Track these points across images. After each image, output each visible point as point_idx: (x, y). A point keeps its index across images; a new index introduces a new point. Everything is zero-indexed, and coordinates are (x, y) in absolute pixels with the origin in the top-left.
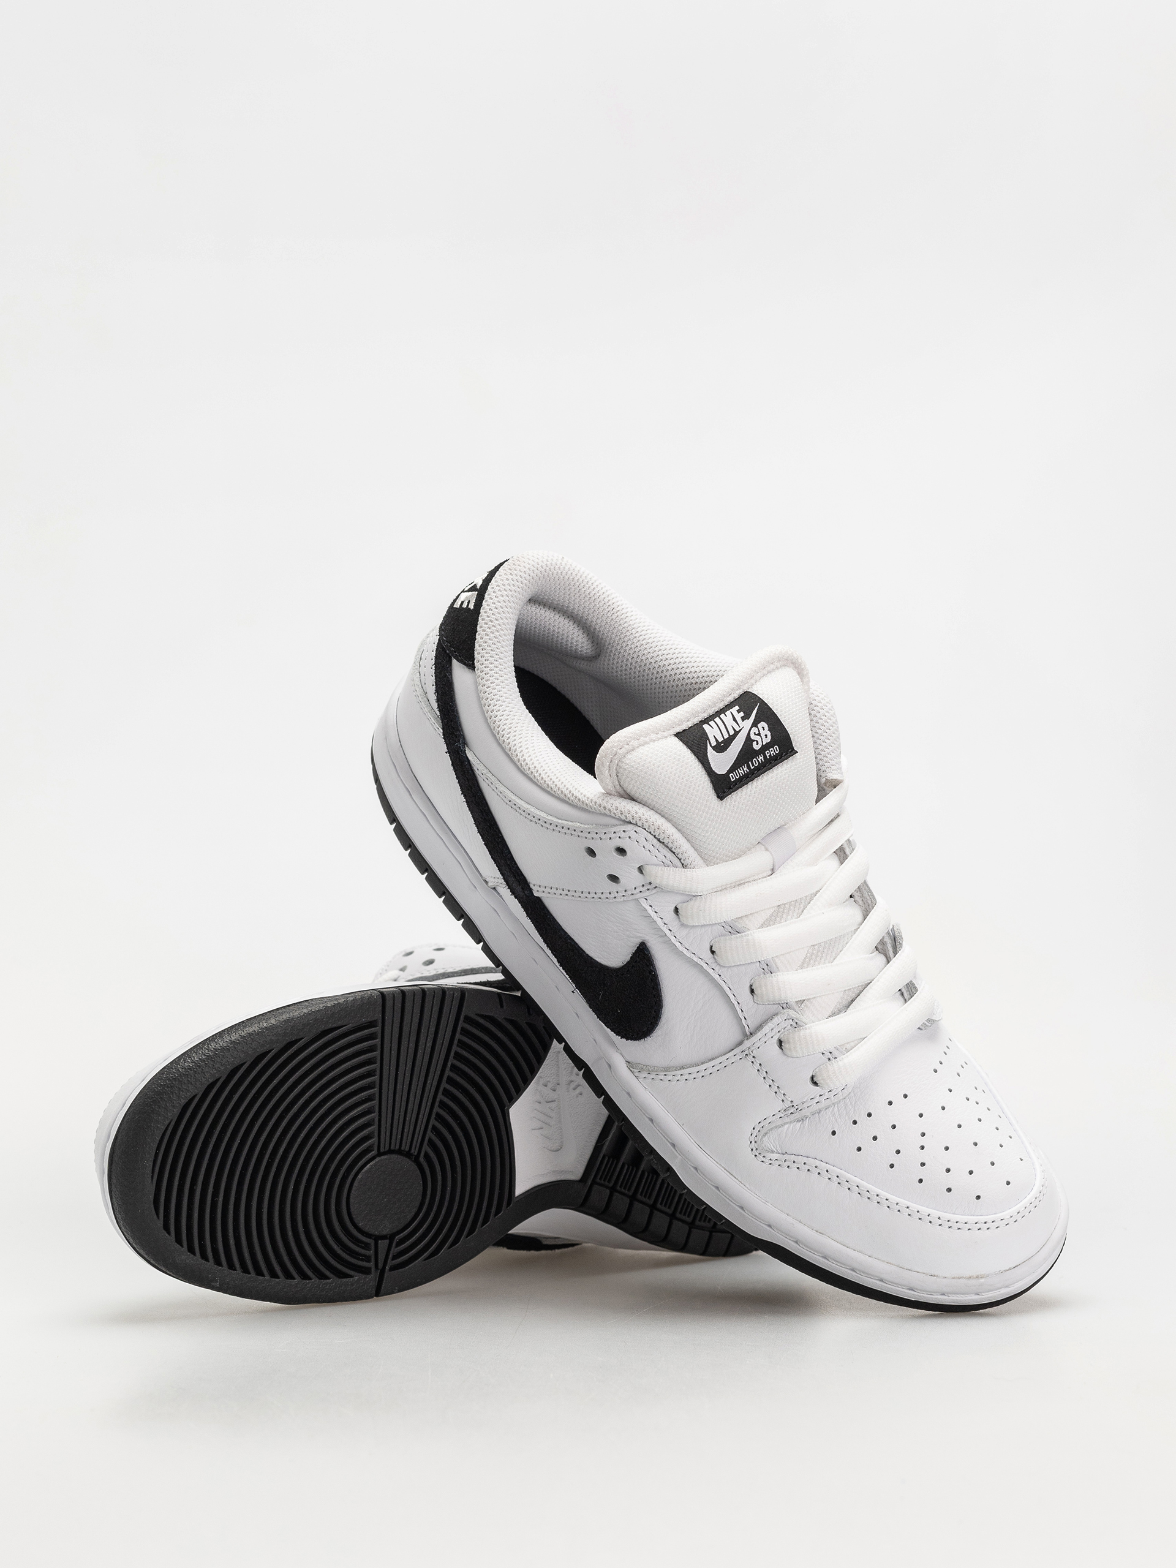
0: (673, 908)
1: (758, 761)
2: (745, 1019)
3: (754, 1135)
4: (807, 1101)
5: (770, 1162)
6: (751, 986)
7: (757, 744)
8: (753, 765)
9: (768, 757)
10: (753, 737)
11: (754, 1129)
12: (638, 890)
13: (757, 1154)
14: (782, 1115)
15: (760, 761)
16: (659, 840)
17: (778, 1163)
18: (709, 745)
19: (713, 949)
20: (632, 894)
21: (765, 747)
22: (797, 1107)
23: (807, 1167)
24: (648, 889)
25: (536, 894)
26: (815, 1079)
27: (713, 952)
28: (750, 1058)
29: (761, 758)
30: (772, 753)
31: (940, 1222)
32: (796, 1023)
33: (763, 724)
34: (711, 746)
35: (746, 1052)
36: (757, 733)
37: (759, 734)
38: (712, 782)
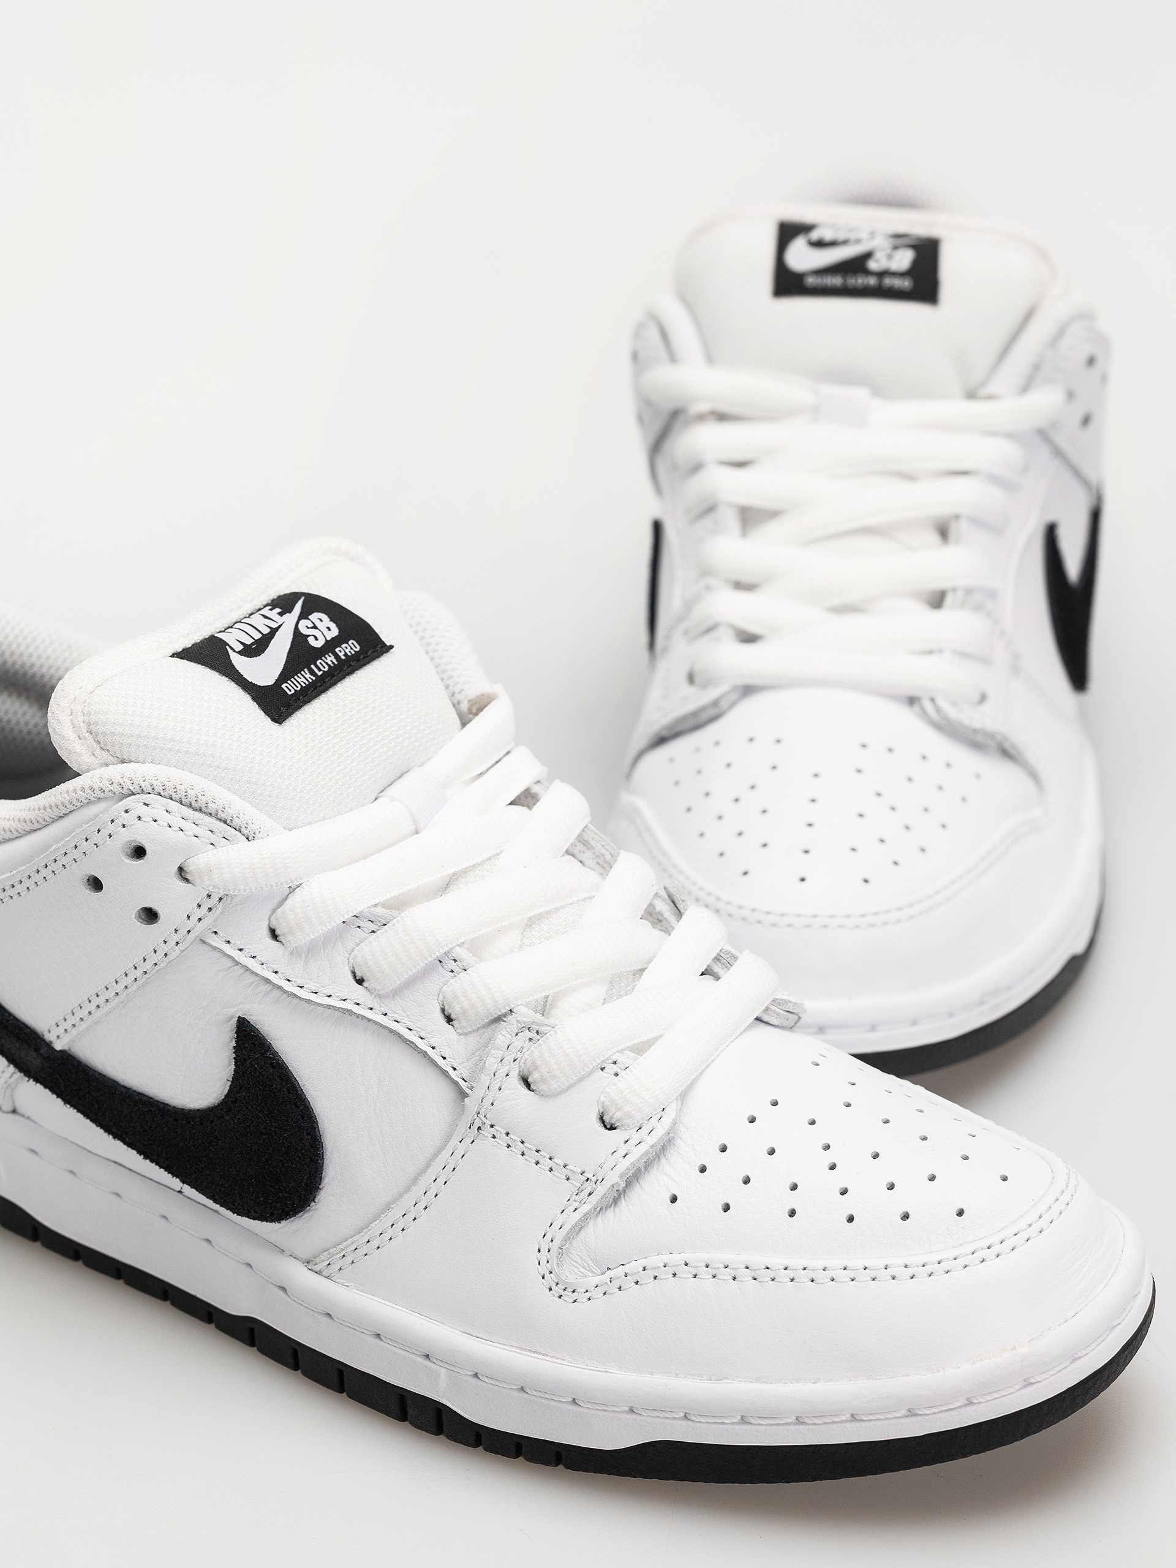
0: (265, 932)
1: (327, 663)
2: (455, 1069)
3: (544, 1262)
4: (606, 1160)
5: (588, 1295)
6: (443, 1010)
7: (316, 639)
8: (320, 670)
9: (343, 658)
10: (303, 630)
11: (539, 1251)
12: (194, 919)
13: (562, 1292)
14: (576, 1205)
15: (330, 663)
16: (190, 806)
17: (601, 1290)
18: (229, 650)
19: (359, 975)
20: (189, 931)
21: (331, 646)
22: (594, 1179)
23: (650, 1273)
24: (210, 909)
25: (58, 1046)
26: (606, 1118)
27: (360, 982)
28: (487, 1132)
29: (330, 659)
30: (347, 651)
31: (910, 1271)
32: (537, 1032)
33: (315, 617)
34: (234, 651)
35: (477, 1124)
36: (311, 625)
37: (315, 627)
38: (254, 699)
